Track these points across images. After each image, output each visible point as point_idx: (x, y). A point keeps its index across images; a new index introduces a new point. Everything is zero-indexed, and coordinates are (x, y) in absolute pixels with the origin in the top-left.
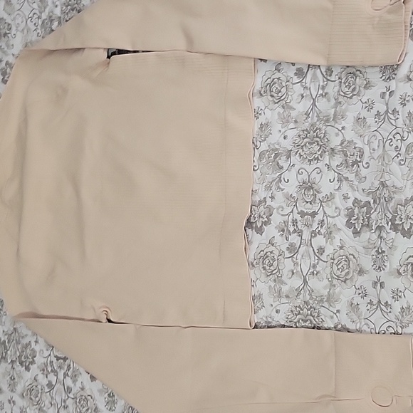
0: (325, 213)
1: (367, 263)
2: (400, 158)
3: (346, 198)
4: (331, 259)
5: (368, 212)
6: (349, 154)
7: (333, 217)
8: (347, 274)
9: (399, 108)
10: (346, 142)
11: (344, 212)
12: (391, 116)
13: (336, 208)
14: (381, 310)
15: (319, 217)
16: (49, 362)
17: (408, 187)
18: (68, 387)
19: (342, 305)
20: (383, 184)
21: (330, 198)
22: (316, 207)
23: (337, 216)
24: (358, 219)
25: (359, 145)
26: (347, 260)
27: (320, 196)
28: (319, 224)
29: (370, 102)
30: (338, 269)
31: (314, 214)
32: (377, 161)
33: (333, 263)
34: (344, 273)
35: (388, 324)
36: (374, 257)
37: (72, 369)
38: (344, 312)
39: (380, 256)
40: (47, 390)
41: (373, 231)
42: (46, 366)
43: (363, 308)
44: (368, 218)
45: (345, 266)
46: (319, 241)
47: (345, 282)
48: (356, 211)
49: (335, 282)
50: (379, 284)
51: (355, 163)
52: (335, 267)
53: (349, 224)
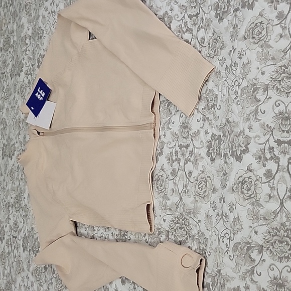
0: (194, 145)
1: (217, 183)
2: (237, 100)
3: (207, 133)
4: (196, 180)
5: (219, 144)
6: (209, 99)
7: (199, 148)
8: (205, 192)
9: (238, 61)
10: (208, 91)
11: (206, 144)
12: (233, 68)
13: (201, 142)
14: (223, 220)
15: (190, 148)
17: (242, 121)
19: (202, 217)
20: (228, 121)
21: (197, 134)
22: (188, 141)
23: (202, 148)
24: (214, 149)
25: (216, 92)
26: (206, 182)
27: (191, 132)
28: (190, 154)
29: (223, 59)
30: (199, 188)
31: (188, 146)
32: (225, 103)
33: (196, 183)
34: (202, 191)
35: (225, 231)
36: (222, 178)
38: (203, 222)
39: (225, 177)
41: (222, 158)
43: (214, 219)
44: (219, 148)
45: (204, 186)
46: (190, 166)
47: (204, 198)
48: (213, 143)
49: (197, 198)
50: (222, 199)
51: (213, 106)
52: (197, 187)
53: (209, 154)
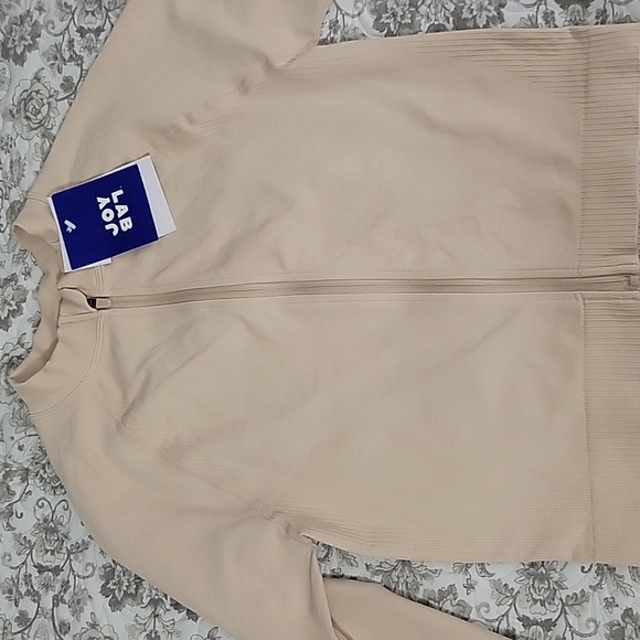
16: (21, 576)
18: (62, 624)
37: (71, 589)
40: (15, 628)
42: (16, 585)
